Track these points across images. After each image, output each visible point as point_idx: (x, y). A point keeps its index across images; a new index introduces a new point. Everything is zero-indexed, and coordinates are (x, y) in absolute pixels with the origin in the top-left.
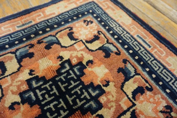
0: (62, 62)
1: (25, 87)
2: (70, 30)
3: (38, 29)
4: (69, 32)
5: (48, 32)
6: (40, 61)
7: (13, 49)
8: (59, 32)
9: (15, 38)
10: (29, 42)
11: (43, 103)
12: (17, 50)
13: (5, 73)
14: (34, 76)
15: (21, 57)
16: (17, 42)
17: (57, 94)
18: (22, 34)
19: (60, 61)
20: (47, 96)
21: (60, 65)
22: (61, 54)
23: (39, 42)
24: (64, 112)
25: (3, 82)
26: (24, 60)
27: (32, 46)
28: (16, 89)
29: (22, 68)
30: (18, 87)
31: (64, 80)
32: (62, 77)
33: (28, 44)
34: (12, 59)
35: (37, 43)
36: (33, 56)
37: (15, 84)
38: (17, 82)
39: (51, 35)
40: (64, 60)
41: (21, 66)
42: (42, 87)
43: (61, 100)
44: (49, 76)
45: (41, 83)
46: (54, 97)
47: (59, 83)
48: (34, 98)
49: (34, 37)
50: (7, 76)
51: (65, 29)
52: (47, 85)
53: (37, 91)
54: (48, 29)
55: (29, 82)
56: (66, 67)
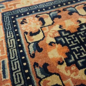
0: (80, 24)
1: (57, 35)
2: (84, 5)
3: (62, 2)
4: (84, 6)
5: (69, 4)
6: (66, 21)
7: (48, 12)
8: (77, 5)
9: (48, 6)
10: (57, 9)
11: (70, 46)
12: (50, 12)
13: (44, 24)
14: (62, 29)
15: (54, 17)
16: (50, 8)
17: (79, 42)
18: (53, 4)
19: (79, 23)
20: (72, 42)
21: (79, 25)
22: (80, 19)
23: (64, 10)
24: (85, 54)
25: (44, 29)
26: (55, 19)
27: (59, 11)
28: (52, 35)
29: (54, 23)
30: (53, 34)
31: (83, 35)
32: (81, 33)
33: (56, 10)
34: (48, 17)
35: (63, 10)
36: (61, 18)
37: (51, 31)
38: (52, 31)
39: (71, 7)
40: (82, 23)
41: (54, 22)
42: (69, 36)
43: (81, 46)
44: (72, 31)
45: (68, 34)
46: (77, 44)
47: (80, 36)
48: (64, 42)
49: (60, 7)
50: (46, 26)
51: (81, 4)
52: (72, 36)
53: (66, 38)
54: (69, 3)
55: (60, 32)
56: (83, 28)
